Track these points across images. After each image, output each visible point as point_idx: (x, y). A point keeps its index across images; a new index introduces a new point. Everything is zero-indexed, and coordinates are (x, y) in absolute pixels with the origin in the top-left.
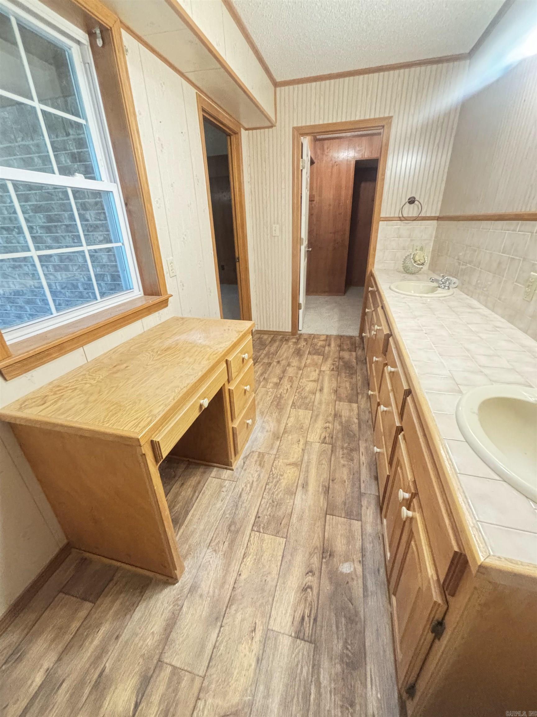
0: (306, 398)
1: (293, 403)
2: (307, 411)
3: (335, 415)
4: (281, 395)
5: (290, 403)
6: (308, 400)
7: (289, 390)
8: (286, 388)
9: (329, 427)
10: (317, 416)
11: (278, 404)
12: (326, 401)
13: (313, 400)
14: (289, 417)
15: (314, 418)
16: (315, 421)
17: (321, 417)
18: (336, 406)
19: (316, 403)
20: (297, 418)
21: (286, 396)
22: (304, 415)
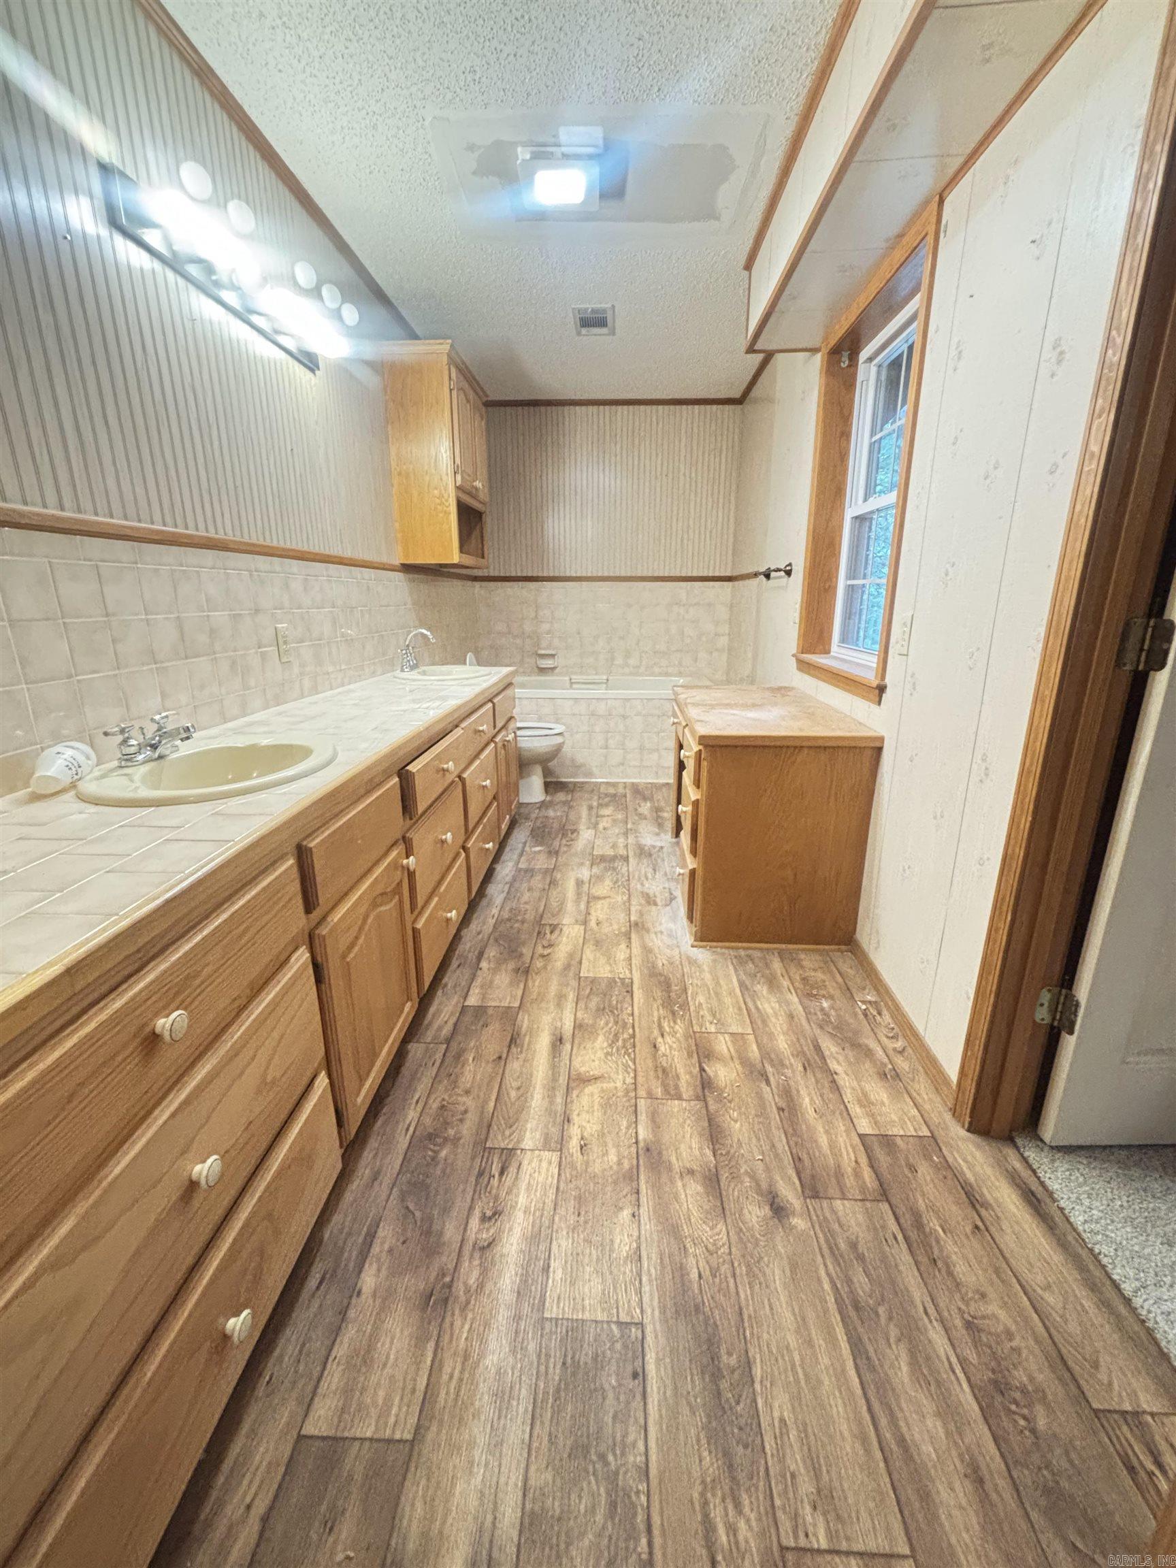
0: (600, 1011)
1: (630, 992)
2: (591, 975)
3: (527, 971)
4: (673, 1013)
5: (638, 994)
6: (593, 1004)
7: (656, 1032)
8: (668, 1039)
9: (544, 947)
10: (567, 967)
11: (669, 985)
12: (543, 1005)
13: (582, 1005)
14: (630, 959)
15: (573, 963)
16: (571, 956)
17: (559, 965)
18: (520, 993)
19: (571, 996)
20: (610, 959)
21: (658, 1012)
22: (596, 967)
